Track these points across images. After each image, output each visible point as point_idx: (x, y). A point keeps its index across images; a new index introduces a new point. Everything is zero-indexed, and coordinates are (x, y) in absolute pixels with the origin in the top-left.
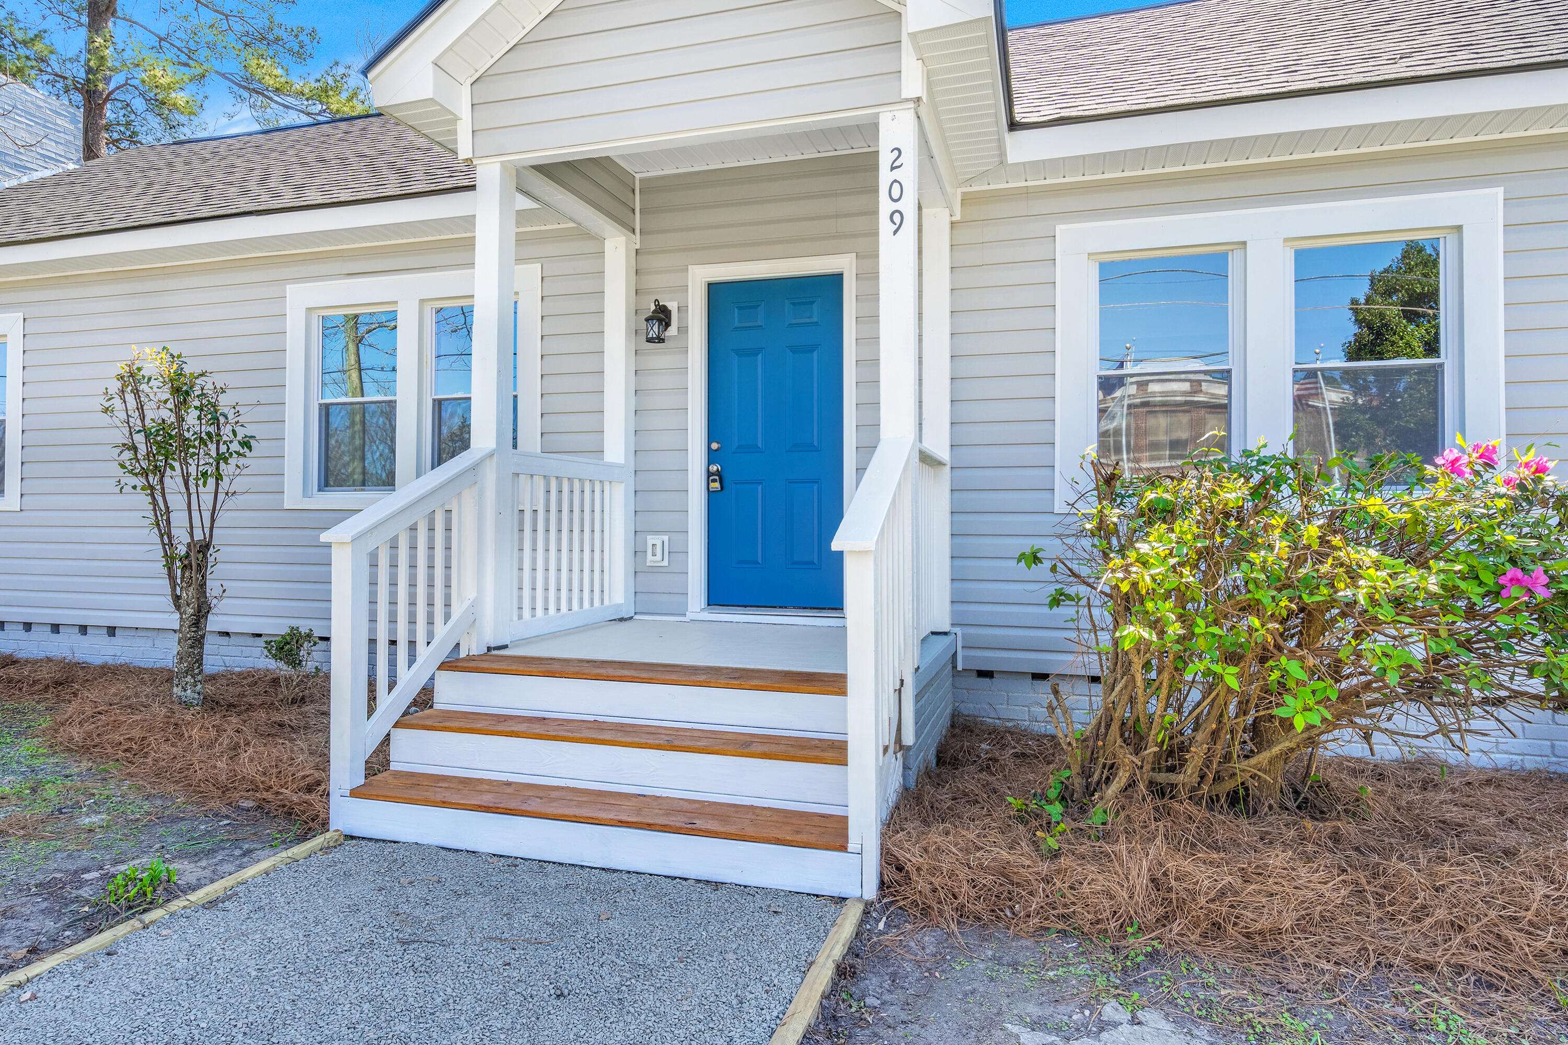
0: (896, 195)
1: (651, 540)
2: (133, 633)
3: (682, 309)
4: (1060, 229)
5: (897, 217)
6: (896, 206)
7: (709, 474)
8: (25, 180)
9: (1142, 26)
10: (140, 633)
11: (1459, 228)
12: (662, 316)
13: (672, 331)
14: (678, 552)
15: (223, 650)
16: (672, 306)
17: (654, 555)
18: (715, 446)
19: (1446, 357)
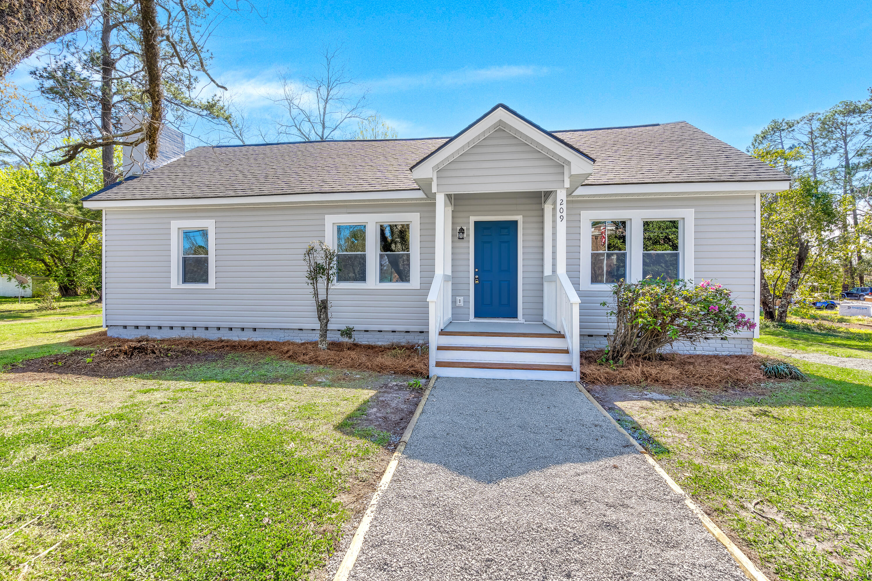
0: (561, 211)
1: (458, 298)
2: (264, 330)
3: (468, 229)
4: (582, 212)
5: (562, 217)
6: (561, 214)
7: (475, 278)
8: (169, 162)
9: (583, 140)
10: (266, 330)
11: (684, 219)
12: (462, 231)
13: (465, 235)
14: (467, 302)
15: (300, 335)
16: (465, 228)
17: (460, 302)
18: (477, 270)
19: (680, 251)
